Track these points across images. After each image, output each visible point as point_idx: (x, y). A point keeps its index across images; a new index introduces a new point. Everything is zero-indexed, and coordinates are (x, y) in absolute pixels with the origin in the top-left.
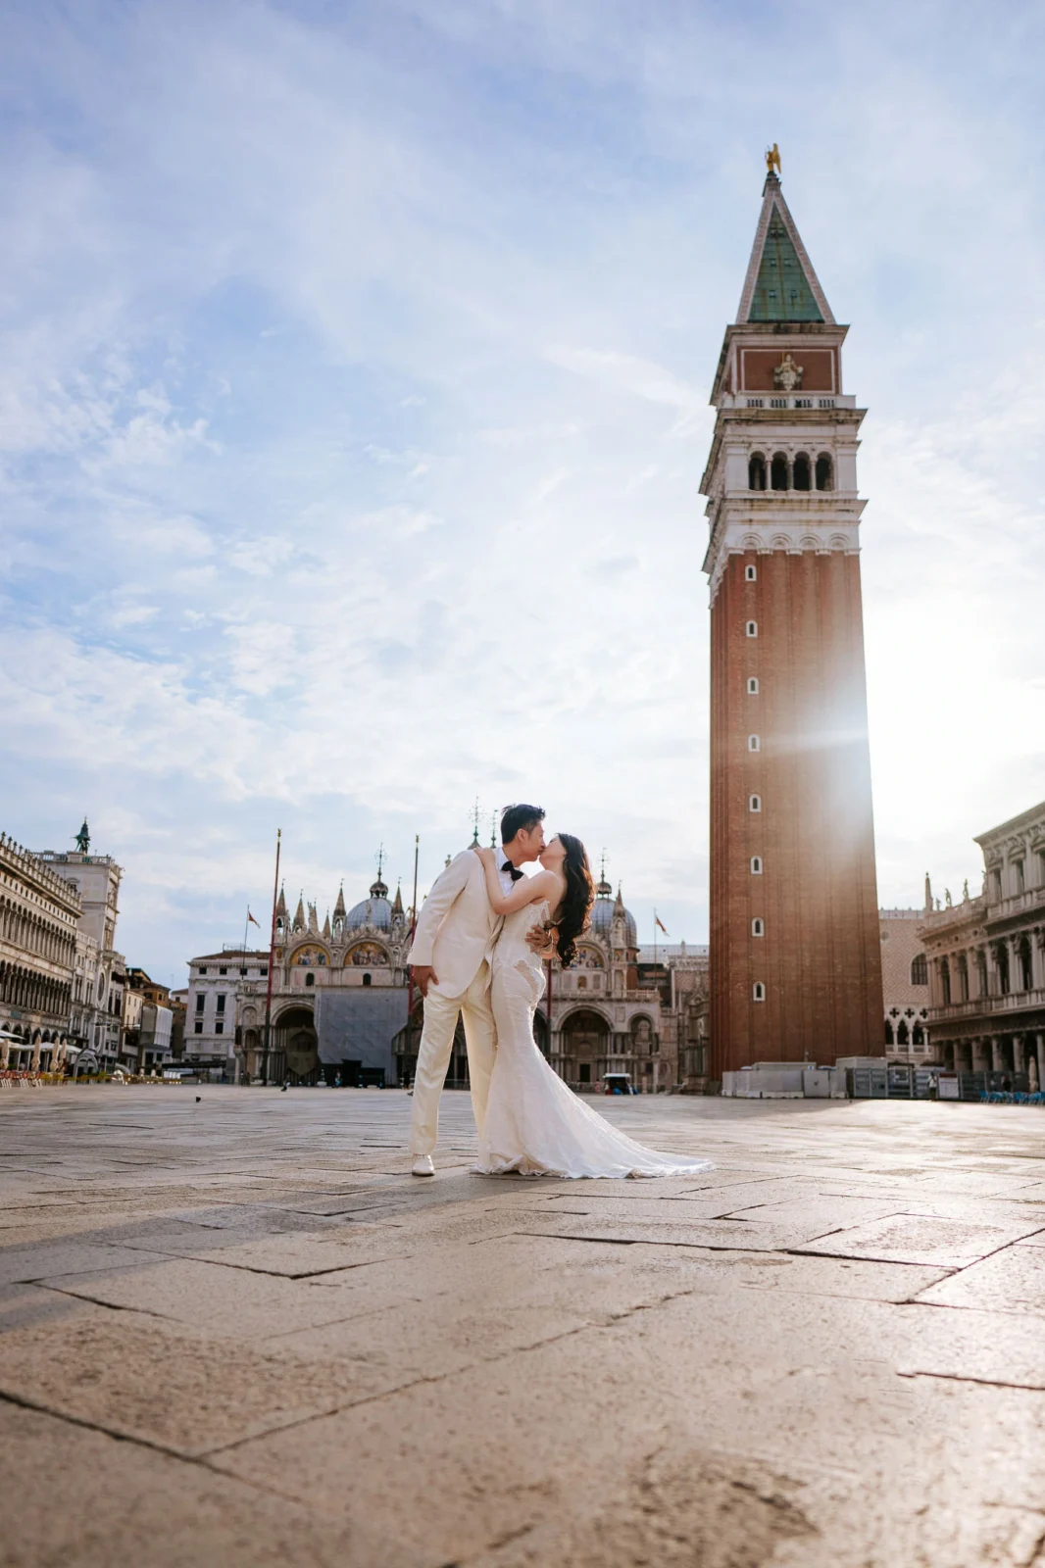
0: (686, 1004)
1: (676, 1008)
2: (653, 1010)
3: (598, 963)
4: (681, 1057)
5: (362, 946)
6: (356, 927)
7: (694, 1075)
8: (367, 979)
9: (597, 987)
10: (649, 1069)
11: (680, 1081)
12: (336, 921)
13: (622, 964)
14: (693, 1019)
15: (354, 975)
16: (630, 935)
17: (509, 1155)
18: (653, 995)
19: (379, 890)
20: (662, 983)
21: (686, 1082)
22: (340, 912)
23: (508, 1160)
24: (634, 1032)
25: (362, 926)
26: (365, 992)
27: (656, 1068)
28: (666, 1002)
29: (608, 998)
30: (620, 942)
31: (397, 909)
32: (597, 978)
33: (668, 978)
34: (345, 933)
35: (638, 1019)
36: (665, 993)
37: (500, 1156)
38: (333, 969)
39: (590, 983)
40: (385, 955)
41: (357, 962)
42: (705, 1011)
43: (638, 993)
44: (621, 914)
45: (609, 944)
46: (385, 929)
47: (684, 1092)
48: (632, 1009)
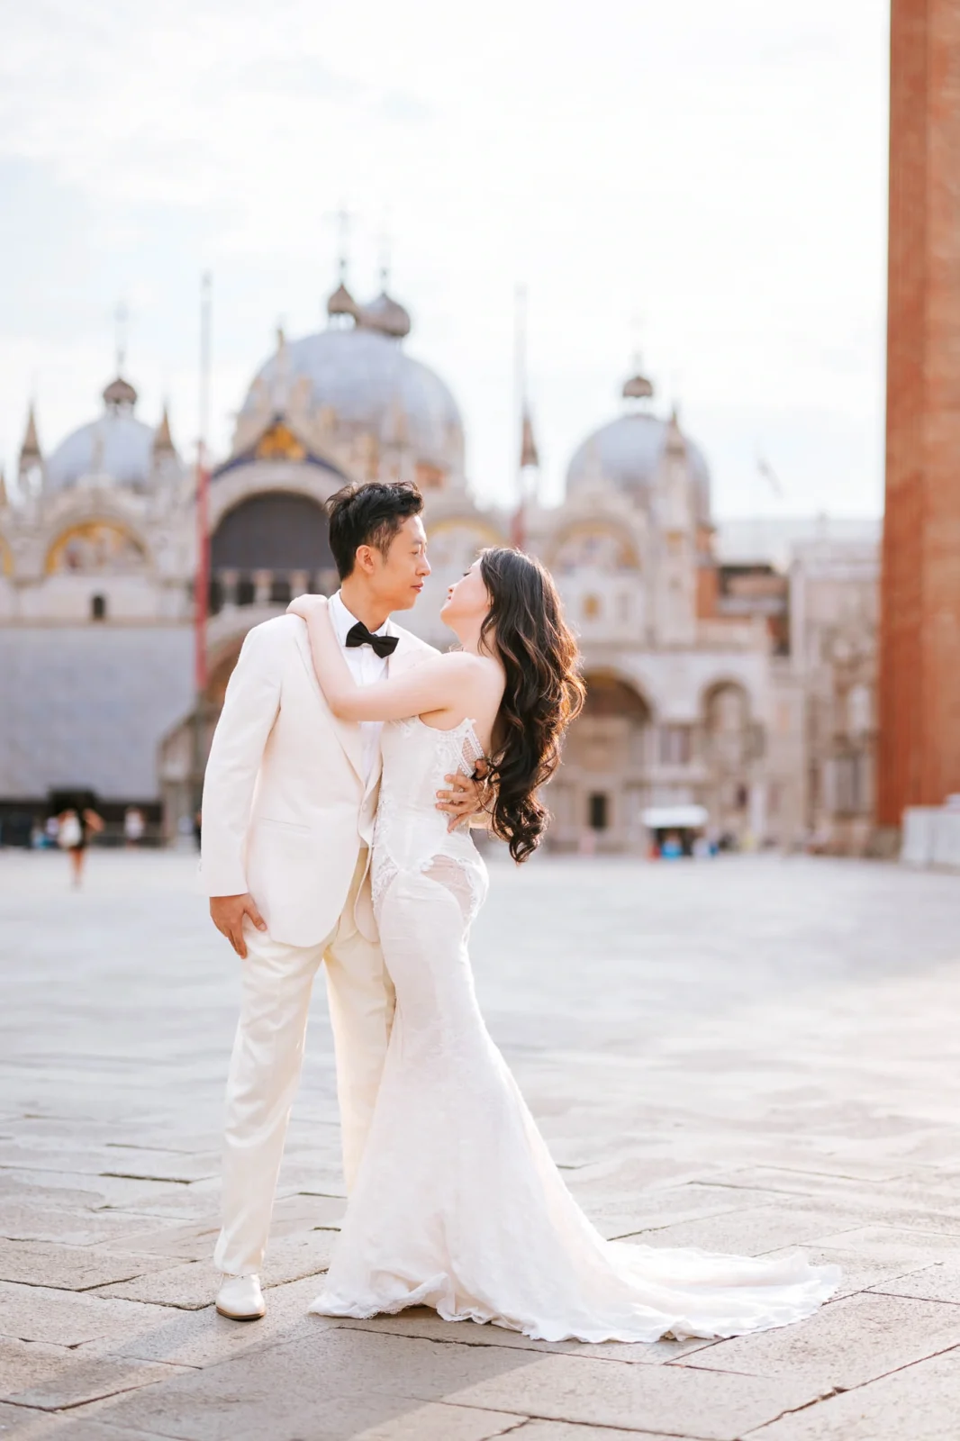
0: (827, 651)
1: (805, 658)
2: (752, 667)
3: (628, 561)
4: (814, 774)
5: (85, 528)
6: (69, 484)
7: (845, 816)
8: (99, 606)
9: (624, 615)
10: (742, 798)
11: (811, 825)
12: (23, 470)
13: (683, 569)
14: (842, 690)
15: (70, 594)
16: (699, 497)
17: (414, 1273)
18: (756, 635)
19: (120, 395)
20: (772, 606)
21: (826, 831)
22: (30, 451)
23: (412, 1286)
24: (710, 721)
25: (85, 483)
26: (97, 635)
27: (758, 798)
28: (782, 646)
29: (651, 642)
30: (675, 513)
31: (163, 444)
32: (624, 600)
33: (784, 594)
34: (45, 499)
35: (716, 691)
36: (780, 630)
37: (397, 1277)
38: (20, 584)
39: (609, 608)
40: (138, 547)
41: (74, 563)
42: (870, 670)
43: (716, 631)
44: (677, 451)
45: (652, 519)
46: (137, 487)
47: (818, 851)
48: (705, 669)
